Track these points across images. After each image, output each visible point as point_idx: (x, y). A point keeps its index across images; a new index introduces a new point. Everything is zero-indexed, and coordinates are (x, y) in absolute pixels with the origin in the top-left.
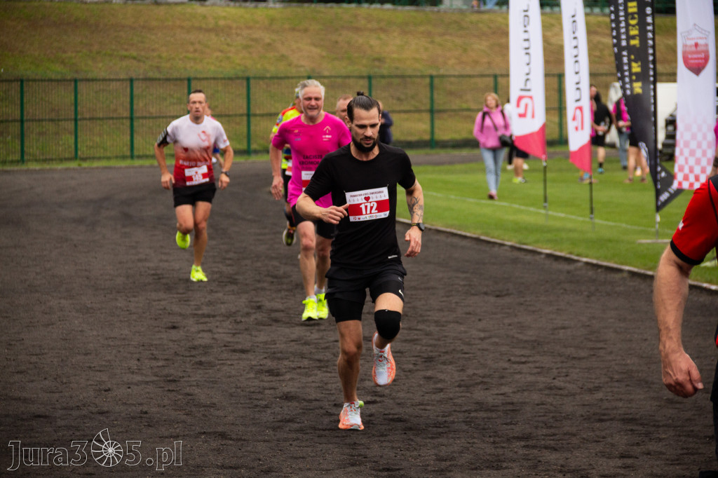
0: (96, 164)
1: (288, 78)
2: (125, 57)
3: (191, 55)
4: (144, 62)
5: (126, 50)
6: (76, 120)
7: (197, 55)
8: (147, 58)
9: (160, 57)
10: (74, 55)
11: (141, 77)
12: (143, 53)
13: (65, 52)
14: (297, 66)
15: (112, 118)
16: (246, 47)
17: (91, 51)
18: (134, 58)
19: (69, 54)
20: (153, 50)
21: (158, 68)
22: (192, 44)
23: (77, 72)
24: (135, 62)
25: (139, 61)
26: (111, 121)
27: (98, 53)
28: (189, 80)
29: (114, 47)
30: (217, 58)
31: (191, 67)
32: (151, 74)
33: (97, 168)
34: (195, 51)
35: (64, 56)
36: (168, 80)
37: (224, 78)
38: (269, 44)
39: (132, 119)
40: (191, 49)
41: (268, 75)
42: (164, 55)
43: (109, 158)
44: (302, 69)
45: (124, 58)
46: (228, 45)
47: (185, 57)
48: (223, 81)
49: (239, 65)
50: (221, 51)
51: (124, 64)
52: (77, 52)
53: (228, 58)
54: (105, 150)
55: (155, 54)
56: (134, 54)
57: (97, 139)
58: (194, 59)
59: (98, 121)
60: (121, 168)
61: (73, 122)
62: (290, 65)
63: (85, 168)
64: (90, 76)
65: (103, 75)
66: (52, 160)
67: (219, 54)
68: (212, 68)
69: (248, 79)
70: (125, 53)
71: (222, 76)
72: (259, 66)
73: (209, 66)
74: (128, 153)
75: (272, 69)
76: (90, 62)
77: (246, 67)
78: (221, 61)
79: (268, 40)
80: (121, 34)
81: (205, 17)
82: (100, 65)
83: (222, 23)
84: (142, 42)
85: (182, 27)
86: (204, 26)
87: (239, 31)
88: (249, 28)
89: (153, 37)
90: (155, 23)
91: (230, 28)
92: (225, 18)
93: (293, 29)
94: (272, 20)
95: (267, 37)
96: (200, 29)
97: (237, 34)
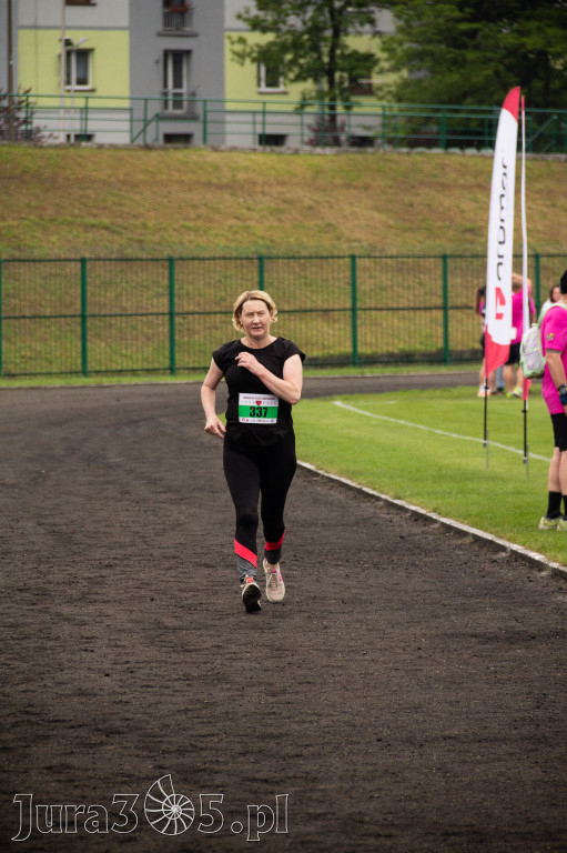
1: (333, 257)
2: (93, 226)
3: (190, 224)
4: (120, 234)
5: (95, 216)
7: (200, 223)
8: (125, 229)
9: (145, 226)
10: (15, 223)
11: (114, 256)
12: (120, 221)
14: (349, 240)
16: (275, 212)
17: (42, 218)
18: (106, 228)
19: (9, 222)
20: (136, 216)
21: (140, 242)
22: (195, 207)
23: (18, 247)
24: (106, 234)
25: (113, 232)
26: (63, 320)
27: (51, 220)
28: (171, 260)
29: (77, 212)
30: (231, 227)
31: (191, 242)
32: (129, 252)
34: (199, 217)
37: (238, 258)
38: (310, 208)
39: (83, 317)
40: (193, 214)
41: (304, 253)
42: (151, 224)
43: (50, 374)
44: (356, 245)
45: (89, 227)
46: (249, 209)
47: (183, 226)
48: (238, 262)
49: (263, 238)
50: (237, 218)
51: (90, 236)
52: (22, 219)
53: (247, 228)
54: (50, 363)
55: (137, 222)
56: (106, 221)
57: (41, 347)
58: (196, 230)
62: (339, 238)
64: (37, 253)
65: (55, 252)
67: (232, 222)
68: (222, 242)
69: (261, 259)
70: (93, 221)
71: (234, 254)
72: (292, 240)
73: (218, 240)
74: (80, 368)
76: (39, 234)
77: (272, 241)
78: (236, 232)
79: (308, 202)
80: (89, 192)
81: (217, 168)
82: (54, 238)
83: (241, 176)
84: (120, 205)
85: (182, 182)
86: (215, 180)
87: (266, 189)
88: (283, 184)
89: (137, 197)
90: (141, 177)
91: (254, 183)
92: (247, 169)
93: (348, 186)
94: (318, 172)
95: (307, 197)
96: (209, 185)
97: (264, 193)
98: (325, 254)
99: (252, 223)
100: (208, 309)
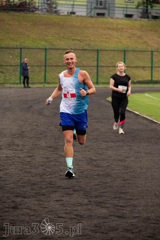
0: (51, 85)
3: (104, 40)
4: (83, 42)
5: (75, 36)
6: (45, 66)
7: (107, 40)
8: (84, 40)
9: (90, 40)
10: (51, 38)
12: (82, 38)
13: (47, 36)
14: (151, 46)
16: (129, 37)
17: (59, 37)
18: (79, 40)
19: (49, 37)
20: (88, 37)
21: (89, 45)
22: (105, 35)
23: (52, 45)
24: (78, 42)
25: (81, 41)
27: (62, 37)
28: (98, 50)
29: (70, 35)
30: (116, 41)
31: (104, 45)
32: (85, 48)
33: (51, 87)
34: (106, 38)
35: (47, 38)
38: (140, 36)
40: (105, 37)
41: (138, 50)
42: (92, 39)
44: (153, 48)
45: (74, 40)
46: (121, 36)
47: (102, 41)
48: (118, 52)
49: (125, 45)
50: (118, 38)
51: (74, 42)
52: (53, 37)
53: (121, 42)
55: (88, 39)
56: (79, 38)
58: (105, 42)
62: (148, 46)
63: (46, 87)
64: (58, 47)
68: (113, 46)
69: (125, 51)
70: (74, 38)
71: (117, 49)
72: (134, 46)
75: (140, 47)
76: (58, 41)
77: (128, 46)
78: (117, 43)
79: (139, 35)
80: (74, 29)
81: (112, 24)
82: (63, 43)
83: (120, 26)
84: (83, 33)
85: (101, 28)
86: (111, 27)
87: (127, 30)
88: (131, 29)
89: (88, 31)
90: (89, 25)
91: (123, 28)
92: (121, 24)
93: (151, 30)
94: (142, 26)
95: (139, 33)
96: (109, 29)
97: (126, 32)
98: (144, 50)
99: (122, 40)
100: (108, 65)
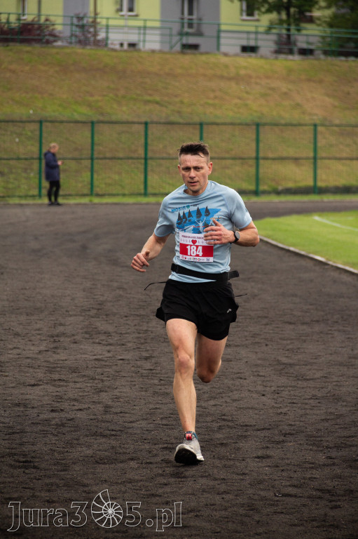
0: (105, 200)
1: (300, 125)
2: (149, 102)
3: (210, 102)
4: (166, 107)
5: (150, 95)
6: (92, 159)
7: (217, 101)
8: (170, 103)
9: (182, 102)
10: (100, 98)
11: (163, 121)
12: (166, 99)
13: (92, 95)
14: (310, 114)
15: (132, 158)
16: (264, 95)
17: (117, 96)
18: (157, 103)
19: (96, 98)
20: (176, 96)
21: (179, 112)
22: (213, 91)
23: (102, 114)
24: (158, 107)
25: (162, 106)
26: (130, 161)
27: (124, 97)
28: (201, 125)
29: (139, 92)
30: (236, 104)
31: (211, 113)
32: (173, 118)
33: (107, 204)
34: (216, 97)
35: (91, 99)
36: (189, 124)
37: (240, 124)
38: (286, 94)
39: (146, 159)
40: (212, 95)
41: (283, 122)
42: (186, 101)
43: (124, 195)
44: (315, 117)
46: (247, 93)
47: (206, 103)
48: (240, 127)
49: (256, 111)
50: (240, 98)
51: (147, 108)
52: (104, 96)
53: (246, 105)
54: (123, 187)
55: (177, 100)
56: (158, 99)
57: (117, 177)
58: (214, 106)
59: (119, 161)
60: (128, 204)
61: (90, 161)
62: (304, 113)
63: (95, 204)
64: (114, 118)
65: (125, 117)
66: (70, 195)
67: (237, 101)
68: (231, 114)
69: (258, 125)
70: (148, 98)
71: (238, 121)
72: (275, 113)
73: (227, 112)
74: (143, 191)
75: (288, 116)
76: (115, 106)
77: (262, 114)
78: (239, 108)
79: (284, 90)
80: (147, 80)
81: (226, 66)
82: (124, 109)
83: (242, 72)
84: (166, 88)
85: (205, 75)
86: (225, 74)
87: (258, 81)
88: (268, 77)
89: (177, 84)
90: (179, 71)
91: (250, 77)
92: (246, 68)
93: (309, 80)
94: (290, 71)
95: (284, 87)
96: (222, 77)
97: (257, 83)
98: (295, 122)
99: (249, 102)
